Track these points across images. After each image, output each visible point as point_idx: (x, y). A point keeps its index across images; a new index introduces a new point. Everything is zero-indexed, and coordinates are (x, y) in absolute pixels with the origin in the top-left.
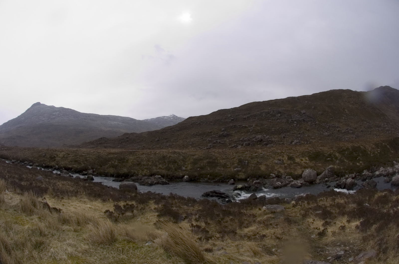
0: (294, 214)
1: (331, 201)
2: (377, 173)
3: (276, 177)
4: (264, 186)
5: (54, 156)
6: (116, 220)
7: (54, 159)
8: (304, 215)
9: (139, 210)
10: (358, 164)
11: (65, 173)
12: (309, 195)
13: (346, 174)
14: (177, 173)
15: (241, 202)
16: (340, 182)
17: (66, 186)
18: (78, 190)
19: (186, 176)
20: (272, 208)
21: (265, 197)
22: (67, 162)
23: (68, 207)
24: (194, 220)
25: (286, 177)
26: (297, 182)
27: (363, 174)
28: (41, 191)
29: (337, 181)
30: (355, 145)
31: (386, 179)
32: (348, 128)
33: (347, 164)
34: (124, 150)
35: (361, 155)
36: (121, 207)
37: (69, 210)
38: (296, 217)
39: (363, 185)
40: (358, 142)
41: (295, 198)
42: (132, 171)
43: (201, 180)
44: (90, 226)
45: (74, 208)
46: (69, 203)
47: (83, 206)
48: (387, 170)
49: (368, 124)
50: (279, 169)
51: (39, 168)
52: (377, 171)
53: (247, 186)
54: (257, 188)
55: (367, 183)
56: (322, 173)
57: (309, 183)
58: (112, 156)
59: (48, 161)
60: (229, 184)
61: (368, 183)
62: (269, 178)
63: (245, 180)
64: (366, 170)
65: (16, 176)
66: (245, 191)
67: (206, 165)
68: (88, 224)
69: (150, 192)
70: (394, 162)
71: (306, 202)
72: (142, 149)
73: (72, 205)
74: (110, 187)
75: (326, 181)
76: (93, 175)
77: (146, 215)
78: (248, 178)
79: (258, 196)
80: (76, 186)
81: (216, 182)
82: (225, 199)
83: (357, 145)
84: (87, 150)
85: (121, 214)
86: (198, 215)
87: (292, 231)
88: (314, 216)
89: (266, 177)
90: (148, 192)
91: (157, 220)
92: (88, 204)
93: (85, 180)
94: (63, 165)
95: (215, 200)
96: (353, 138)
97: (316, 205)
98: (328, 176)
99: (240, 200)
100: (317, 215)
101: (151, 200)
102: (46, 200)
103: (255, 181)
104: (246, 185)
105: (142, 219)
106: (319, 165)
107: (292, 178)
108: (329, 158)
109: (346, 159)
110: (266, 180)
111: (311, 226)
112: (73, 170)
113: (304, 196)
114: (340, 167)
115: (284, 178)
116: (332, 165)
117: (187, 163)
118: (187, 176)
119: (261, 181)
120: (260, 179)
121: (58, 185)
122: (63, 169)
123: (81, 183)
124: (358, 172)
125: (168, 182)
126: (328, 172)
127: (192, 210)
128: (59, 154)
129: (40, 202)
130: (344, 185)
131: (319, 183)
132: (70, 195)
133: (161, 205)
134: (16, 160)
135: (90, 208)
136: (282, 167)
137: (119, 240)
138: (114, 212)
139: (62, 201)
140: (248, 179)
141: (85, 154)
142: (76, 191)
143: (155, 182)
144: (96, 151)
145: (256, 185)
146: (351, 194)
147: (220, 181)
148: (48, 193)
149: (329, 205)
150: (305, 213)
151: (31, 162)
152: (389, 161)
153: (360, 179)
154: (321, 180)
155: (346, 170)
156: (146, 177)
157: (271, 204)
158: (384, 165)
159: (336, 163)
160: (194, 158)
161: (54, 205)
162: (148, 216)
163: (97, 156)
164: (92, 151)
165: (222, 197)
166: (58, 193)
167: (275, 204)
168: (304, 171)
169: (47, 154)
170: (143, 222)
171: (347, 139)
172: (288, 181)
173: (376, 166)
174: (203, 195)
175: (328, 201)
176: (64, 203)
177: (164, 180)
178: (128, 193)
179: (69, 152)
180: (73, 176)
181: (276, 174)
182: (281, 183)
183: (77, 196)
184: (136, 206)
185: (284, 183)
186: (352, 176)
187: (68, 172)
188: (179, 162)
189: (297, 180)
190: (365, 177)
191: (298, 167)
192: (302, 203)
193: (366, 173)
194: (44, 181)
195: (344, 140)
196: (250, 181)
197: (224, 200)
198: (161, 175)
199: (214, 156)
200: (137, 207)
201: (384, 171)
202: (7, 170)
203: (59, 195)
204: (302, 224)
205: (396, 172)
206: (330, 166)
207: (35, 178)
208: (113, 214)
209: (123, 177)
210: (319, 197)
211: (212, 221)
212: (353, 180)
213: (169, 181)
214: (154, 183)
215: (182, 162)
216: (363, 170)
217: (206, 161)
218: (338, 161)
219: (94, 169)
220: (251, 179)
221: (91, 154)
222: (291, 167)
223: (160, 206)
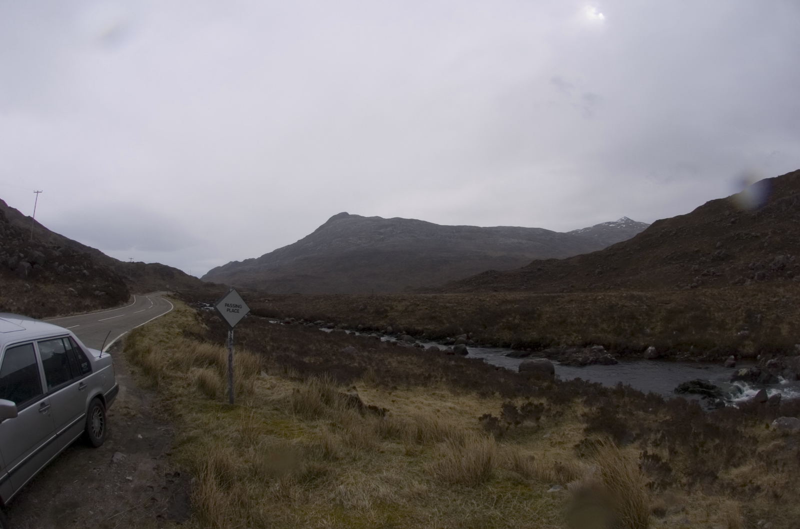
4: (782, 373)
5: (385, 310)
6: (501, 436)
7: (384, 315)
9: (550, 417)
11: (406, 341)
14: (635, 342)
15: (740, 409)
17: (406, 364)
18: (432, 374)
19: (650, 348)
20: (786, 424)
21: (780, 397)
22: (413, 320)
23: (404, 406)
24: (651, 443)
28: (349, 375)
34: (534, 295)
36: (517, 409)
37: (405, 412)
42: (548, 335)
43: (677, 357)
44: (443, 447)
45: (416, 407)
46: (408, 399)
47: (439, 404)
51: (348, 332)
53: (755, 371)
54: (771, 376)
58: (509, 307)
59: (370, 318)
60: (726, 366)
62: (792, 355)
63: (752, 358)
65: (293, 347)
66: (751, 383)
67: (690, 322)
68: (443, 441)
69: (578, 379)
72: (568, 292)
73: (414, 403)
74: (500, 368)
76: (466, 345)
77: (562, 428)
78: (759, 354)
79: (769, 396)
80: (430, 365)
81: (702, 361)
82: (716, 399)
84: (457, 296)
85: (513, 423)
86: (661, 432)
89: (788, 351)
90: (575, 379)
91: (583, 439)
92: (449, 400)
93: (449, 354)
94: (404, 326)
95: (698, 401)
99: (741, 404)
101: (579, 396)
102: (357, 390)
103: (769, 361)
104: (755, 369)
105: (553, 435)
110: (786, 358)
112: (424, 334)
117: (654, 320)
118: (652, 347)
119: (779, 361)
120: (777, 357)
121: (389, 363)
122: (404, 332)
123: (441, 361)
125: (616, 360)
127: (654, 421)
128: (397, 306)
129: (342, 395)
132: (413, 382)
133: (597, 408)
134: (294, 318)
135: (450, 408)
137: (498, 478)
138: (499, 419)
139: (393, 394)
140: (759, 356)
141: (451, 303)
142: (427, 375)
143: (591, 358)
144: (476, 297)
145: (770, 370)
147: (712, 359)
148: (363, 378)
151: (331, 321)
156: (575, 349)
157: (786, 416)
160: (669, 308)
161: (373, 401)
162: (567, 430)
163: (478, 307)
164: (467, 299)
165: (710, 395)
166: (386, 379)
167: (791, 417)
169: (370, 306)
170: (554, 441)
174: (676, 390)
176: (398, 397)
177: (609, 355)
178: (535, 381)
179: (419, 301)
180: (423, 347)
183: (428, 385)
184: (546, 407)
187: (413, 339)
188: (641, 318)
194: (358, 356)
196: (761, 361)
197: (711, 402)
198: (603, 345)
199: (704, 304)
200: (550, 409)
202: (270, 335)
203: (388, 381)
207: (337, 350)
208: (497, 422)
209: (529, 349)
211: (682, 447)
213: (618, 356)
214: (589, 361)
215: (646, 317)
217: (690, 315)
219: (470, 333)
220: (764, 356)
221: (465, 304)
223: (594, 409)
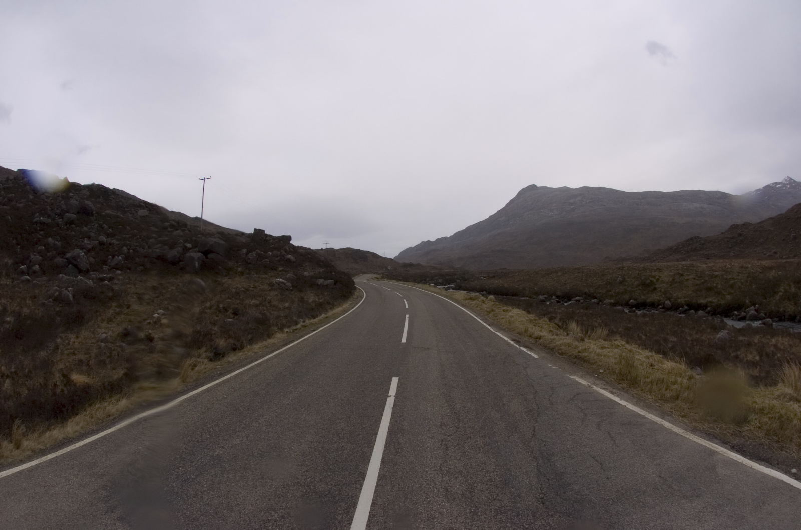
5: (651, 281)
7: (652, 288)
22: (690, 293)
59: (638, 292)
122: (687, 307)
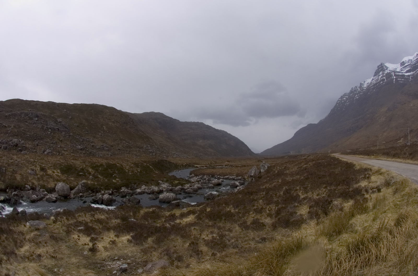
0: (57, 230)
1: (90, 217)
2: (139, 190)
3: (31, 189)
4: (22, 199)
8: (67, 232)
10: (114, 181)
12: (66, 210)
13: (101, 190)
16: (96, 198)
21: (26, 211)
25: (40, 190)
26: (52, 196)
27: (121, 191)
29: (93, 197)
30: (109, 162)
31: (150, 196)
32: (104, 145)
33: (102, 180)
35: (117, 172)
38: (60, 234)
39: (124, 202)
40: (114, 160)
41: (53, 213)
48: (151, 188)
49: (127, 144)
50: (33, 180)
52: (138, 188)
54: (17, 200)
55: (127, 200)
56: (76, 187)
57: (64, 197)
61: (129, 200)
62: (25, 190)
63: (5, 191)
64: (125, 187)
70: (159, 181)
71: (65, 218)
75: (81, 196)
78: (7, 189)
79: (19, 211)
83: (113, 162)
87: (62, 248)
88: (77, 232)
89: (22, 188)
96: (108, 155)
97: (75, 221)
98: (82, 191)
100: (80, 231)
103: (13, 193)
104: (7, 197)
106: (71, 179)
107: (47, 192)
108: (82, 172)
109: (100, 175)
110: (22, 191)
111: (79, 243)
113: (62, 211)
114: (94, 183)
115: (38, 190)
116: (85, 180)
119: (18, 193)
120: (17, 191)
124: (115, 189)
126: (81, 187)
130: (101, 200)
131: (74, 198)
136: (36, 178)
140: (7, 190)
145: (15, 198)
146: (110, 210)
149: (89, 221)
150: (68, 229)
152: (153, 181)
153: (118, 195)
154: (76, 195)
155: (102, 186)
158: (147, 183)
159: (89, 178)
167: (36, 220)
168: (57, 185)
171: (101, 155)
172: (42, 194)
173: (137, 184)
175: (87, 216)
181: (31, 185)
182: (37, 196)
185: (39, 197)
186: (109, 192)
189: (51, 193)
190: (124, 194)
191: (51, 179)
192: (61, 218)
193: (125, 190)
195: (98, 156)
196: (9, 192)
201: (148, 189)
204: (69, 241)
205: (164, 190)
206: (83, 181)
210: (77, 212)
212: (111, 197)
216: (121, 188)
218: (91, 176)
220: (10, 190)
222: (44, 180)
